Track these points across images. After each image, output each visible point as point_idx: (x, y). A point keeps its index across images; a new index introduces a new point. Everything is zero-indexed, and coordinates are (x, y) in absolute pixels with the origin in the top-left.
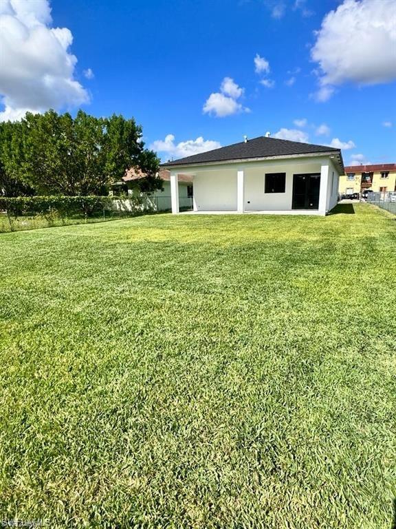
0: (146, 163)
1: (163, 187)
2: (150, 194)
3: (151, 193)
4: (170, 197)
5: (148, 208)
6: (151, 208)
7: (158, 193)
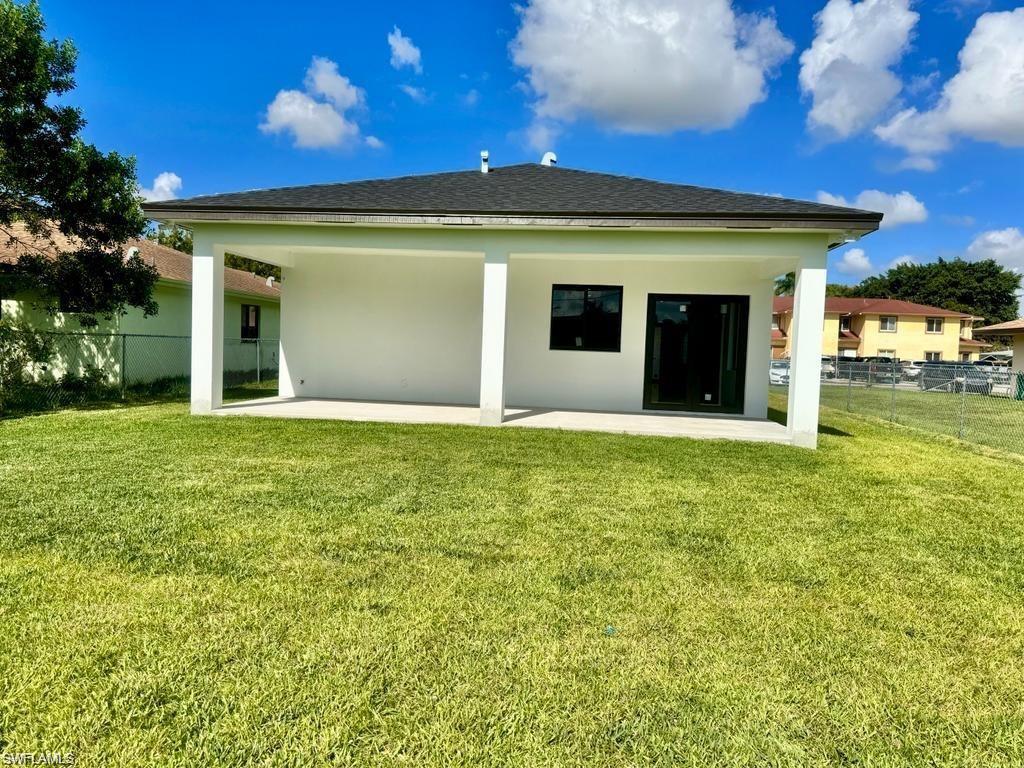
0: (79, 191)
1: (154, 298)
2: (94, 323)
3: (98, 316)
4: (188, 338)
5: (82, 372)
6: (96, 375)
7: (128, 319)
